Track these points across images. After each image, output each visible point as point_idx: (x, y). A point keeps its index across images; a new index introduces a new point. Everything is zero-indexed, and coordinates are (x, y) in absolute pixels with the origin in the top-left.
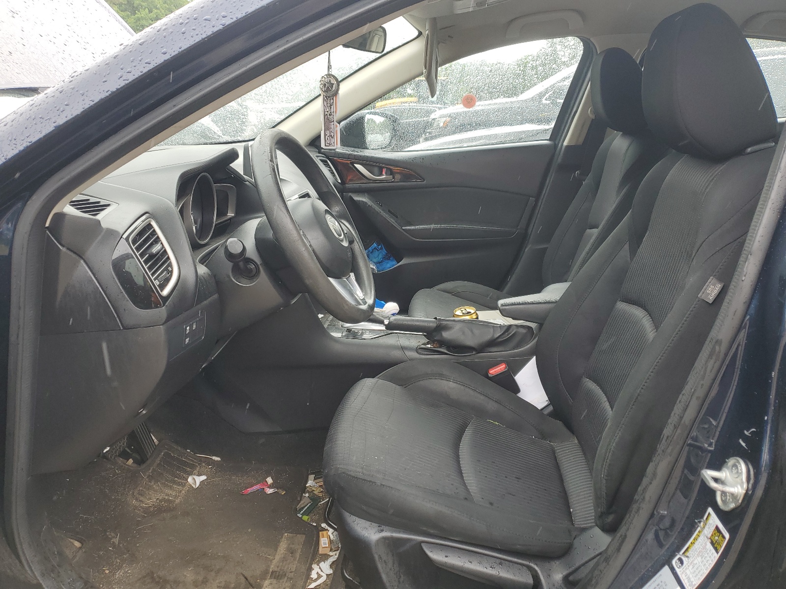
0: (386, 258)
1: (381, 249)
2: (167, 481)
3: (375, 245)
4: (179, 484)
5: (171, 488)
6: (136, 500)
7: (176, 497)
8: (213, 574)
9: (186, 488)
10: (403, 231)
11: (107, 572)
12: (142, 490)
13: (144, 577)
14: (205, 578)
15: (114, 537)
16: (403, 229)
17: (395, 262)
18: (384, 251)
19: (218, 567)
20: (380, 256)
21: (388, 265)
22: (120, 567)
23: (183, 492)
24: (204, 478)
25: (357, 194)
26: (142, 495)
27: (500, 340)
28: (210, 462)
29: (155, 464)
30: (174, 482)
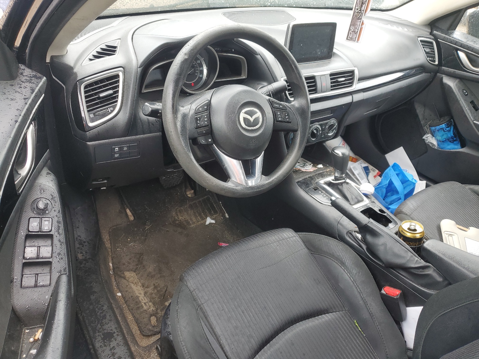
0: (452, 140)
1: (449, 131)
2: (197, 212)
3: (443, 126)
4: (201, 217)
5: (196, 217)
6: (176, 213)
7: (194, 223)
8: (159, 276)
9: (202, 222)
10: (473, 125)
11: (129, 240)
12: (182, 210)
13: (138, 254)
14: (154, 275)
15: (148, 225)
16: (474, 123)
17: (459, 146)
18: (451, 134)
19: (164, 274)
20: (445, 137)
21: (449, 147)
22: (135, 242)
23: (199, 223)
24: (213, 222)
25: (449, 77)
26: (180, 212)
27: (413, 271)
28: (224, 216)
29: (198, 200)
30: (200, 215)
